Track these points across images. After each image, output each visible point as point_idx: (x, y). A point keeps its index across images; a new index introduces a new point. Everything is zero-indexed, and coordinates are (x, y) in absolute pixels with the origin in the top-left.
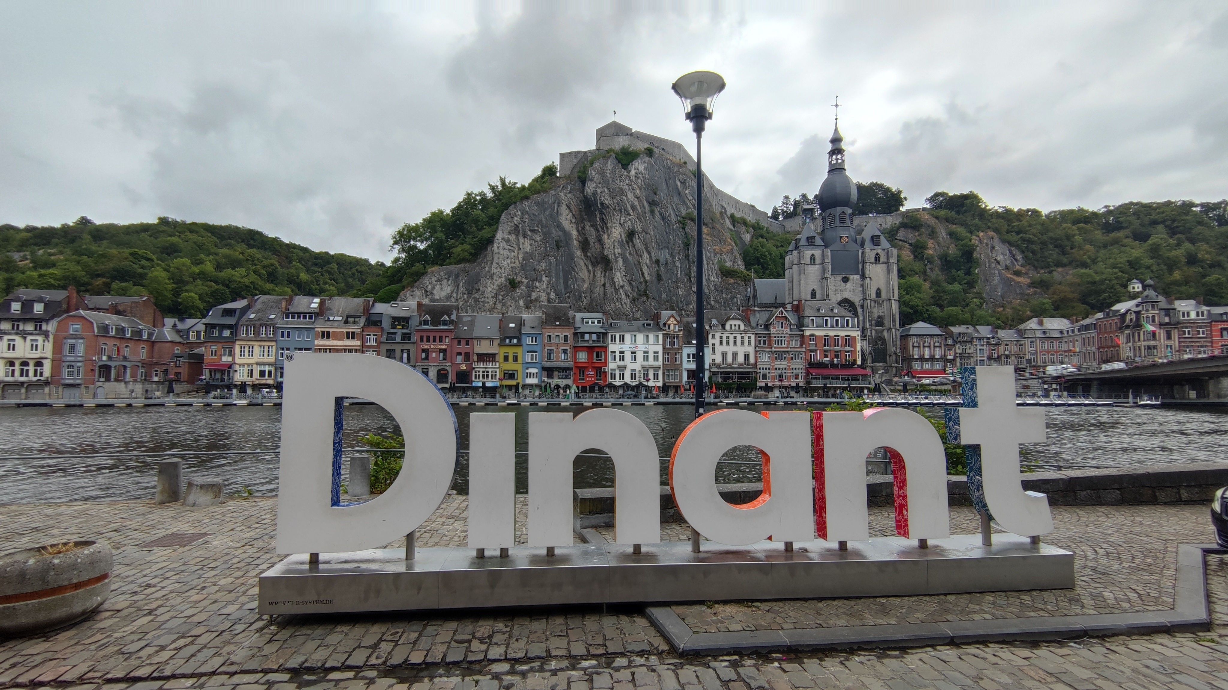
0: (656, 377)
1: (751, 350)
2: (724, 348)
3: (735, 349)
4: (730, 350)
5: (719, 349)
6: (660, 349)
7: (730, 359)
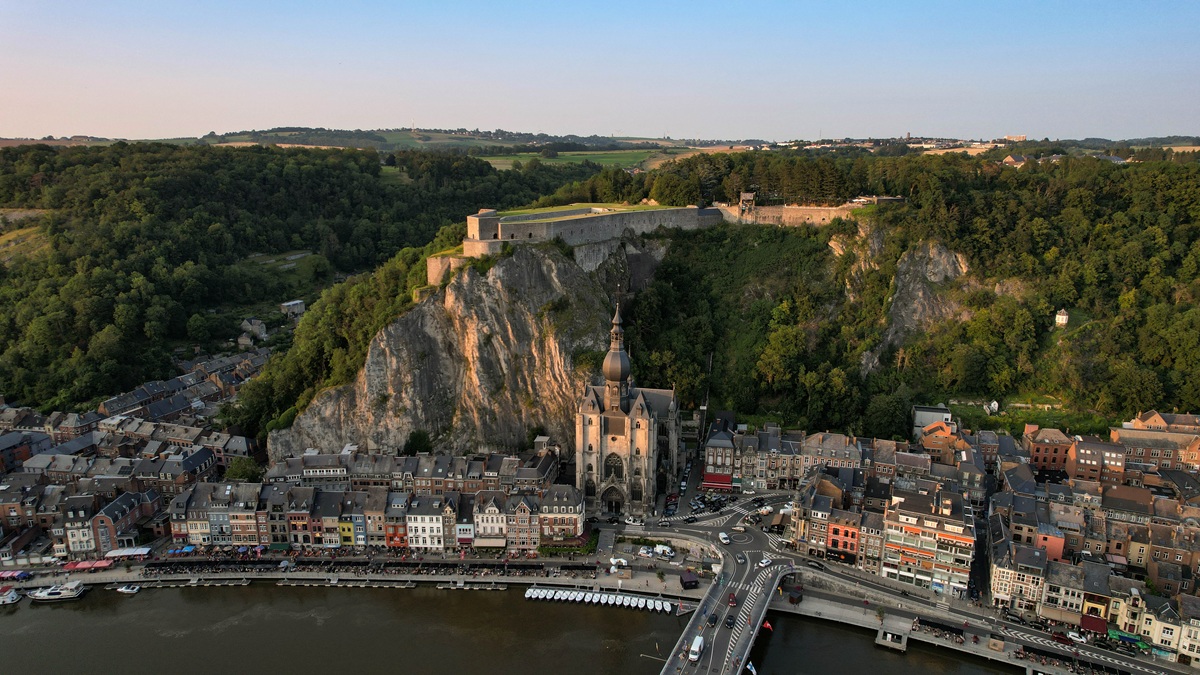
0: (439, 542)
1: (504, 526)
2: (485, 524)
3: (492, 525)
4: (489, 526)
5: (481, 525)
6: (440, 525)
7: (489, 531)
